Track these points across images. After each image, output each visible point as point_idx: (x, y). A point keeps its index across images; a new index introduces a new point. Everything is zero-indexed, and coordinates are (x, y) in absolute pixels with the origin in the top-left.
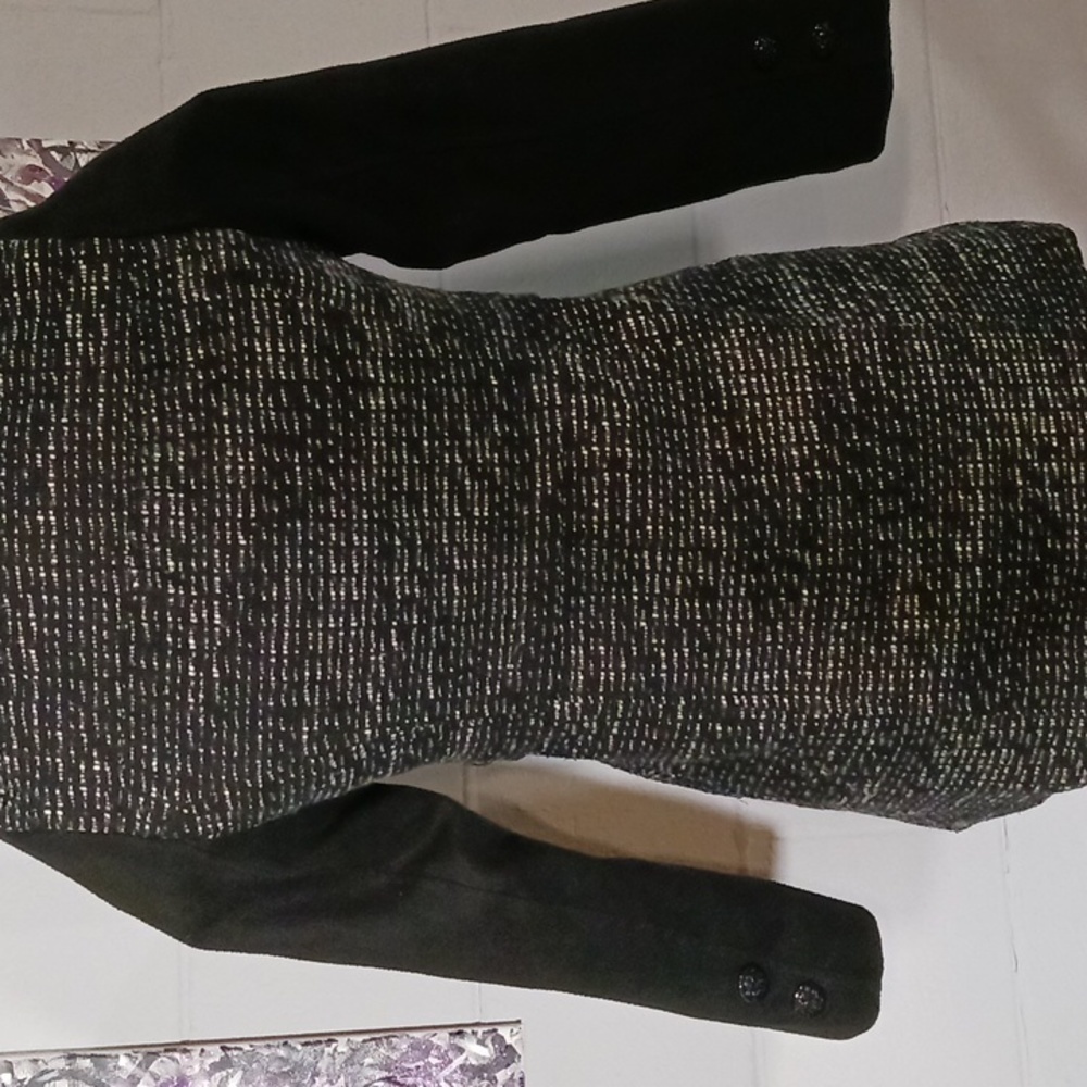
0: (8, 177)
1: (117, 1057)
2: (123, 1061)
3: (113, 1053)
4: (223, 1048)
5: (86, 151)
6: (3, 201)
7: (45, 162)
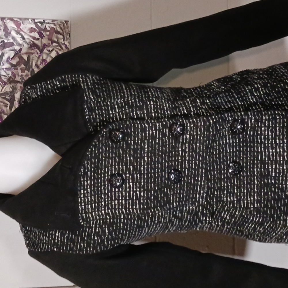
0: (25, 31)
5: (48, 23)
6: (23, 38)
7: (36, 26)
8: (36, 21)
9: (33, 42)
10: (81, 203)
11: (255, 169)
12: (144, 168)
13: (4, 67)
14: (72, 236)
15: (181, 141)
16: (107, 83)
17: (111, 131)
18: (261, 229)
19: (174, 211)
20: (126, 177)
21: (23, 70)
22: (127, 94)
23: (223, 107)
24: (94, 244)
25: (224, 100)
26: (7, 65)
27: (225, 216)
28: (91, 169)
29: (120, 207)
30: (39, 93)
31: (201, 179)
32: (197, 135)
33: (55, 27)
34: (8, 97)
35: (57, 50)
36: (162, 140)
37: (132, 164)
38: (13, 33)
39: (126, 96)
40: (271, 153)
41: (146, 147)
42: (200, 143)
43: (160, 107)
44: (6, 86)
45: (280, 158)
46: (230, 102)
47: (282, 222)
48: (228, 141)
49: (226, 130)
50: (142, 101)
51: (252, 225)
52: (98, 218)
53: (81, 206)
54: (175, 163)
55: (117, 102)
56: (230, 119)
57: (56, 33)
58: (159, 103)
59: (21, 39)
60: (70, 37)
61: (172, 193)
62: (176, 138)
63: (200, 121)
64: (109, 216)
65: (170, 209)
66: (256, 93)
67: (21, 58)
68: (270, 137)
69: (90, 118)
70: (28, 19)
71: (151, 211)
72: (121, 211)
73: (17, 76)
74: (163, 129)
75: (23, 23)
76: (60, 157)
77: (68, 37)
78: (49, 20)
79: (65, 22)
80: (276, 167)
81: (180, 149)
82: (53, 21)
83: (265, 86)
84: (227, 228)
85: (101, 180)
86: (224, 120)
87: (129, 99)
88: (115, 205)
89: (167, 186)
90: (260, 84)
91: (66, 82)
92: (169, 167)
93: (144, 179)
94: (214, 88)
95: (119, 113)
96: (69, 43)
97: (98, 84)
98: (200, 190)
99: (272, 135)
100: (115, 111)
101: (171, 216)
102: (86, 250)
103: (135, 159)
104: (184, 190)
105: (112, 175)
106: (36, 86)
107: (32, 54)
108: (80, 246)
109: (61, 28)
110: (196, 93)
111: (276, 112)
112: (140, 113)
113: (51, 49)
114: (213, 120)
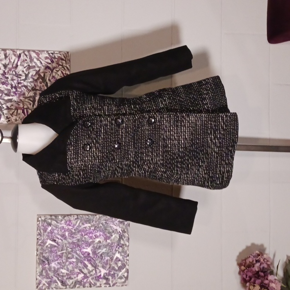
0: (42, 58)
1: (59, 216)
2: (60, 217)
3: (58, 216)
4: (77, 216)
5: (57, 54)
6: (41, 63)
7: (49, 56)
8: (49, 52)
9: (47, 65)
10: (68, 159)
11: (160, 143)
12: (101, 141)
13: (29, 81)
14: (64, 177)
15: (121, 127)
16: (84, 96)
17: (84, 122)
18: (165, 175)
19: (117, 164)
20: (92, 145)
21: (41, 83)
22: (94, 102)
23: (145, 110)
24: (75, 180)
25: (147, 106)
26: (31, 80)
27: (145, 167)
28: (74, 141)
29: (89, 161)
30: (48, 100)
31: (131, 147)
32: (129, 124)
33: (60, 56)
34: (31, 99)
35: (62, 70)
36: (111, 127)
37: (95, 139)
38: (35, 60)
39: (93, 103)
40: (168, 135)
41: (102, 130)
42: (131, 129)
43: (111, 109)
44: (30, 92)
45: (172, 137)
46: (149, 107)
47: (176, 171)
48: (146, 128)
49: (145, 122)
50: (101, 106)
51: (160, 173)
52: (77, 167)
53: (69, 160)
54: (118, 139)
55: (88, 106)
56: (147, 116)
57: (61, 60)
58: (110, 107)
59: (40, 64)
60: (70, 62)
61: (116, 154)
62: (118, 125)
63: (131, 117)
64: (83, 165)
65: (115, 163)
66: (164, 102)
67: (39, 75)
68: (168, 126)
69: (74, 115)
70: (44, 51)
71: (104, 163)
72: (89, 163)
73: (37, 86)
74: (111, 121)
75: (41, 54)
76: (58, 135)
77: (69, 62)
78: (57, 51)
79: (67, 53)
80: (170, 142)
81: (120, 132)
82: (60, 52)
83: (169, 98)
84: (147, 174)
85: (79, 147)
86: (144, 117)
87: (95, 105)
88: (86, 160)
89: (113, 151)
90: (167, 97)
91: (62, 95)
92: (115, 141)
93: (101, 147)
94: (143, 99)
95: (89, 112)
96: (69, 66)
97: (79, 96)
98: (131, 153)
99: (169, 125)
100: (87, 111)
101: (116, 167)
102: (71, 184)
103: (97, 136)
104: (122, 153)
105: (84, 144)
106: (46, 96)
107: (46, 72)
108: (68, 181)
109: (64, 57)
110: (133, 101)
111: (171, 113)
112: (100, 113)
113: (58, 69)
114: (137, 117)
